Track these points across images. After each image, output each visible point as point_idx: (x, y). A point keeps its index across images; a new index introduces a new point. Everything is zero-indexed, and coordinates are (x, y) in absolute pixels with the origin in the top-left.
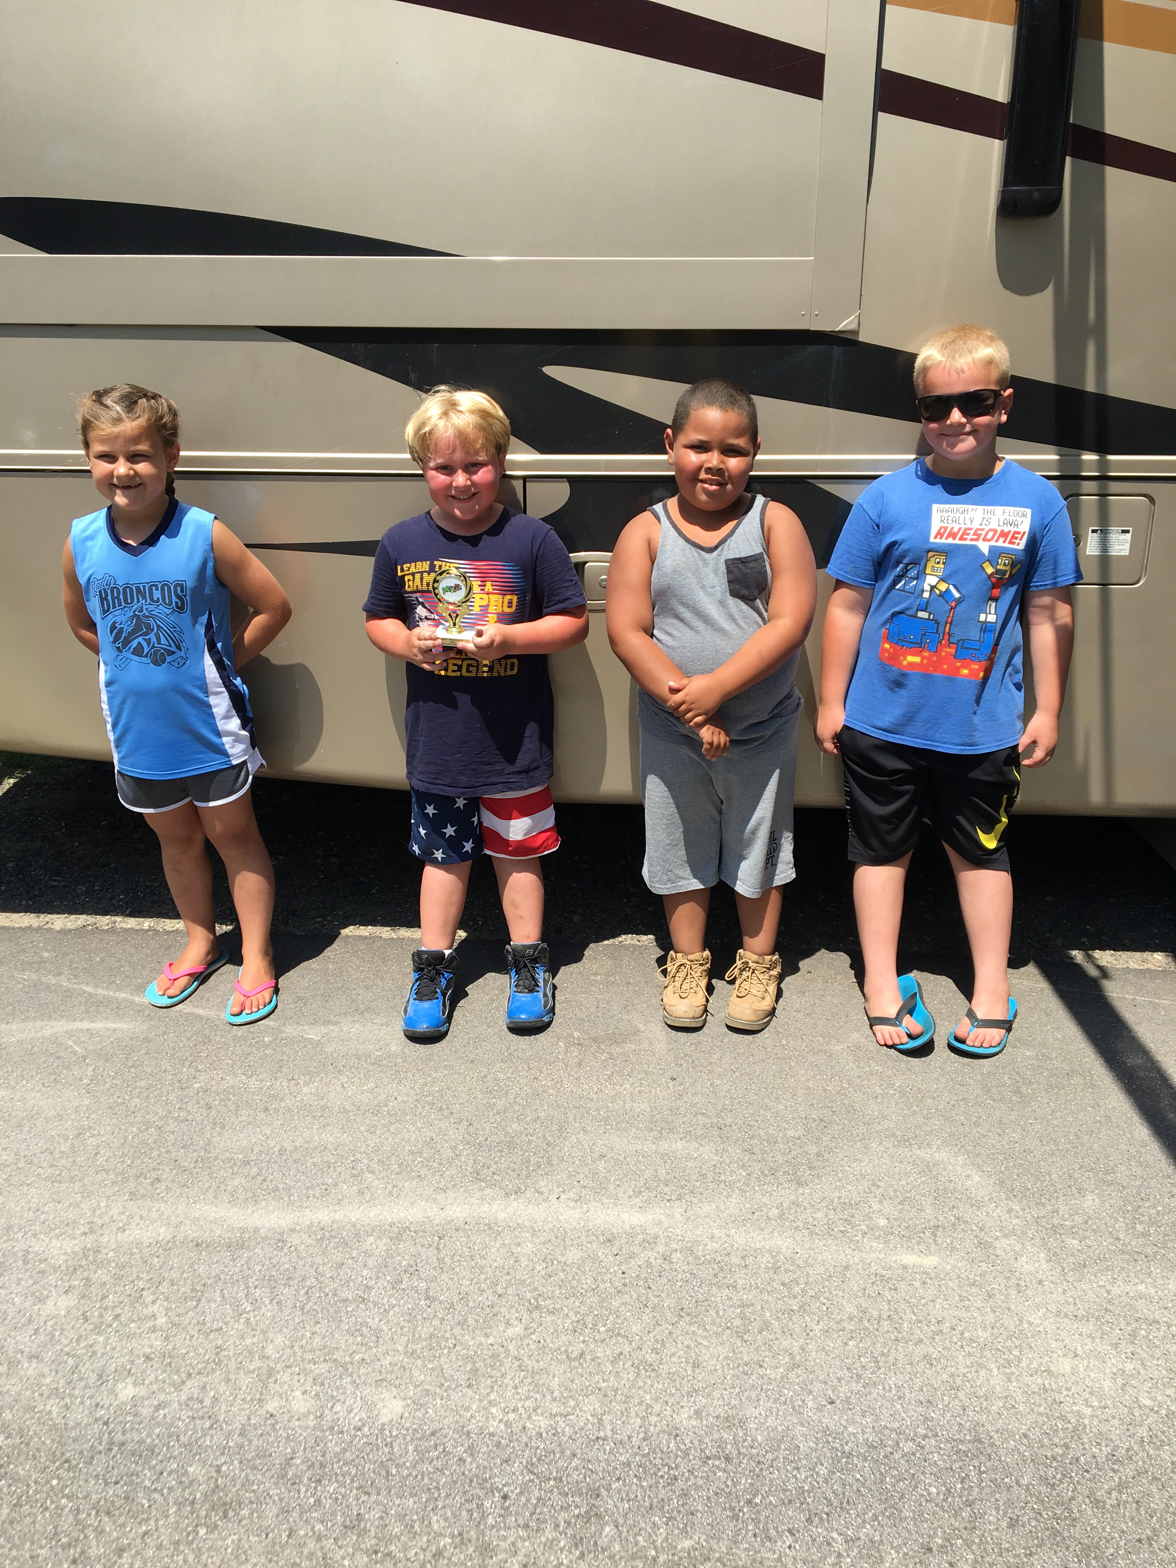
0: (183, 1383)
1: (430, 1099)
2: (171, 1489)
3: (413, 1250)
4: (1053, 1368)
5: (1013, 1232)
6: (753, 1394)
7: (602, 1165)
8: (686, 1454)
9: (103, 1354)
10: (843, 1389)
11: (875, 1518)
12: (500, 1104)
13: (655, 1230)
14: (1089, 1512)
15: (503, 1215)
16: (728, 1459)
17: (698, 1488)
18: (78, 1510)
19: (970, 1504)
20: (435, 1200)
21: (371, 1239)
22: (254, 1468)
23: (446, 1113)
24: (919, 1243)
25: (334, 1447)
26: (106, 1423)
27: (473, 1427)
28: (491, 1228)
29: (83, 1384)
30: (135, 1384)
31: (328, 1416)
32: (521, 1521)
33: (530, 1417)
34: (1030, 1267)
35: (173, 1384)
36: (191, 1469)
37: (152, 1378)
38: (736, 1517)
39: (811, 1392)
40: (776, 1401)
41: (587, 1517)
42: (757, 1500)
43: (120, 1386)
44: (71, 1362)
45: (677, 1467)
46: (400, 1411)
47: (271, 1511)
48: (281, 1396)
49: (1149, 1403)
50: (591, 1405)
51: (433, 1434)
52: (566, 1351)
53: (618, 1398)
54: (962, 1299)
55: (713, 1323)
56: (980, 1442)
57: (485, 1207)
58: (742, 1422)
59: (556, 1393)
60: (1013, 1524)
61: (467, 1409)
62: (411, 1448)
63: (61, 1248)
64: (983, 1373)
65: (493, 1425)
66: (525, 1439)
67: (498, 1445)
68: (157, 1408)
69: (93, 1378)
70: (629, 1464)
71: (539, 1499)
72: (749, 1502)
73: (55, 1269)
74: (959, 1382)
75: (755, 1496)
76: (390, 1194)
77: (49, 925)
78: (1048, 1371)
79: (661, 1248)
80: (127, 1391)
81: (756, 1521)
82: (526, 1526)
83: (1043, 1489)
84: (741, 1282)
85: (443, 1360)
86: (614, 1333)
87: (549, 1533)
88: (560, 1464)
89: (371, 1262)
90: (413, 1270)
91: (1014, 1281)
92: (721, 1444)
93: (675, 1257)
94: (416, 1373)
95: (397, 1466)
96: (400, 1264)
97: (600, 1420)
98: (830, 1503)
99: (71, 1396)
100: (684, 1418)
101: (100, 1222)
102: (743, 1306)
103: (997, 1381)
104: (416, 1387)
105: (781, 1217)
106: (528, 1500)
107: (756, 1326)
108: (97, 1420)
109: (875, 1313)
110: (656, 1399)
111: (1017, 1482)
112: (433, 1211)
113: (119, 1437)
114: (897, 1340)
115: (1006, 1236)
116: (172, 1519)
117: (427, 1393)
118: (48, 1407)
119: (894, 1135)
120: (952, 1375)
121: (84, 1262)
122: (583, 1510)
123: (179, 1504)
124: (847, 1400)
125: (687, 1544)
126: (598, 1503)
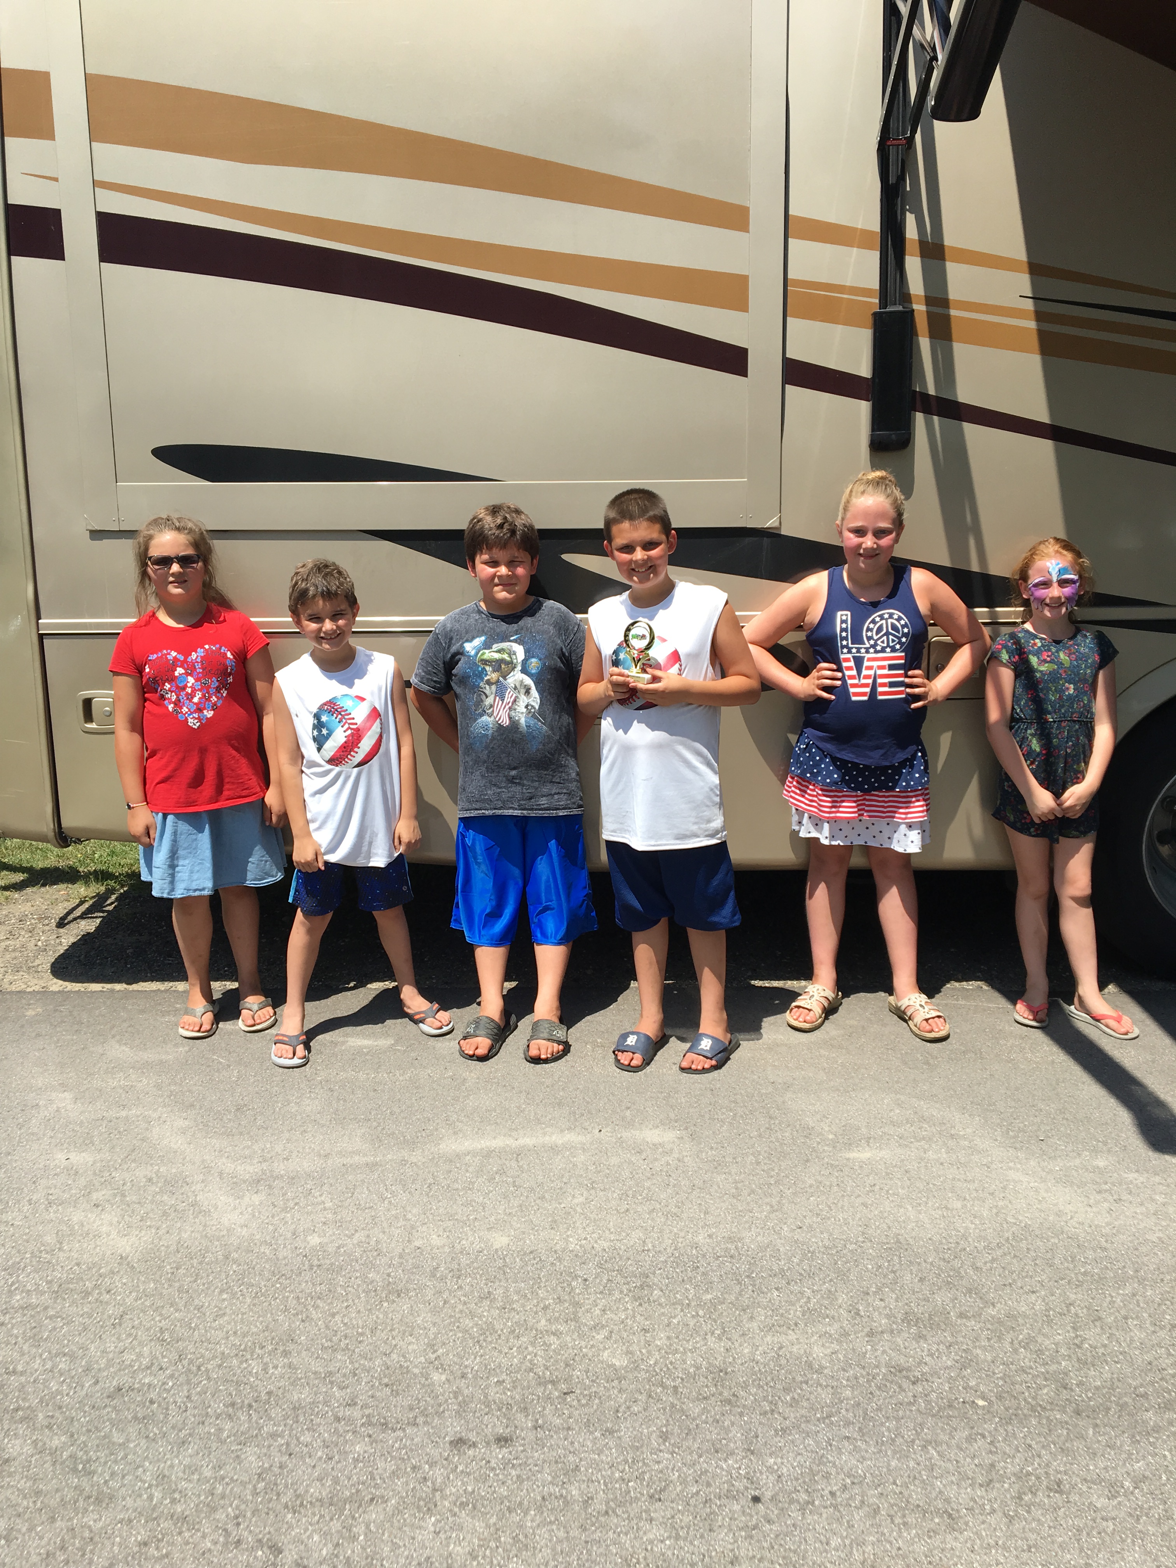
0: (353, 1235)
1: (496, 1080)
2: (359, 1286)
3: (499, 1162)
4: (949, 1206)
5: (924, 1139)
6: (747, 1226)
7: (628, 1113)
8: (704, 1256)
9: (292, 1223)
10: (808, 1221)
11: (831, 1280)
12: (548, 1082)
13: (671, 1145)
14: (972, 1273)
15: (561, 1142)
16: (731, 1257)
17: (713, 1271)
18: (298, 1297)
19: (894, 1272)
20: (510, 1136)
21: (468, 1158)
22: (413, 1273)
23: (509, 1088)
24: (857, 1147)
25: (464, 1260)
26: (305, 1256)
27: (558, 1247)
28: (554, 1149)
29: (282, 1238)
30: (319, 1236)
31: (458, 1247)
32: (598, 1291)
33: (596, 1242)
34: (935, 1157)
35: (346, 1235)
36: (370, 1276)
37: (331, 1233)
38: (740, 1283)
39: (785, 1223)
40: (762, 1228)
41: (642, 1287)
42: (754, 1275)
43: (309, 1238)
44: (271, 1228)
45: (698, 1262)
46: (507, 1242)
47: (429, 1294)
48: (423, 1238)
49: (1014, 1221)
50: (639, 1234)
51: (531, 1252)
52: (616, 1209)
53: (655, 1230)
54: (887, 1174)
55: (716, 1192)
56: (900, 1243)
57: (547, 1138)
58: (740, 1239)
59: (612, 1230)
60: (921, 1280)
61: (553, 1240)
62: (518, 1260)
63: (245, 1170)
64: (902, 1210)
65: (572, 1247)
66: (594, 1252)
67: (576, 1256)
68: (339, 1248)
69: (289, 1235)
70: (666, 1261)
71: (609, 1280)
72: (748, 1277)
73: (245, 1182)
74: (886, 1214)
75: (752, 1273)
76: (477, 1133)
77: (173, 989)
78: (946, 1208)
79: (676, 1156)
80: (314, 1240)
81: (754, 1285)
82: (601, 1293)
83: (942, 1263)
84: (733, 1171)
85: (531, 1217)
86: (648, 1199)
87: (617, 1295)
88: (620, 1263)
89: (470, 1169)
90: (502, 1172)
91: (923, 1164)
92: (727, 1250)
93: (686, 1160)
94: (515, 1224)
95: (510, 1269)
96: (492, 1169)
97: (644, 1242)
98: (801, 1274)
99: (276, 1244)
100: (701, 1239)
101: (269, 1156)
102: (736, 1182)
103: (912, 1213)
104: (515, 1230)
105: (760, 1136)
106: (601, 1281)
107: (745, 1192)
108: (298, 1255)
109: (828, 1183)
110: (681, 1230)
111: (925, 1261)
112: (510, 1142)
113: (316, 1262)
114: (843, 1196)
115: (918, 1141)
116: (363, 1299)
117: (524, 1233)
118: (262, 1250)
119: (838, 1090)
120: (881, 1212)
121: (264, 1177)
122: (638, 1285)
123: (367, 1292)
124: (811, 1226)
125: (709, 1297)
126: (648, 1280)
